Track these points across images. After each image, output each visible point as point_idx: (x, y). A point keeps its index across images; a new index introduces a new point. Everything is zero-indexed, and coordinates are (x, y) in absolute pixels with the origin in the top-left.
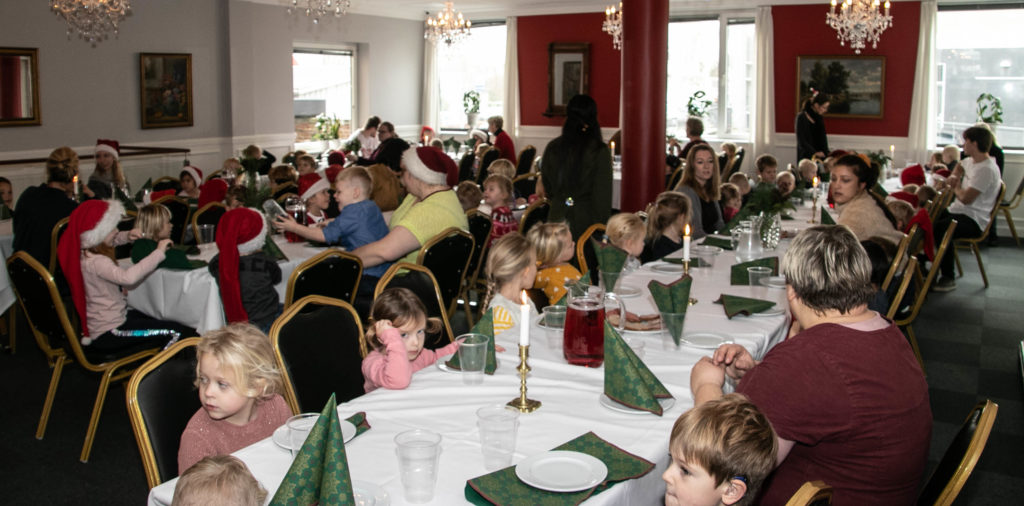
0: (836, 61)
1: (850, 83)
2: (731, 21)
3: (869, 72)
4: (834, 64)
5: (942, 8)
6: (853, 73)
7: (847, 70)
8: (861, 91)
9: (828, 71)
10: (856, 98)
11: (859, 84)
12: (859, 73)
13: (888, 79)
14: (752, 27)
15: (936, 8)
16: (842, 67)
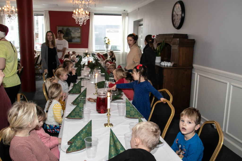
0: (68, 27)
1: (72, 34)
2: (35, 14)
3: (77, 31)
4: (67, 28)
5: (95, 14)
6: (73, 31)
7: (71, 30)
8: (75, 36)
9: (66, 30)
10: (74, 38)
11: (74, 34)
12: (74, 31)
13: (82, 33)
14: (43, 16)
15: (94, 14)
16: (70, 29)
